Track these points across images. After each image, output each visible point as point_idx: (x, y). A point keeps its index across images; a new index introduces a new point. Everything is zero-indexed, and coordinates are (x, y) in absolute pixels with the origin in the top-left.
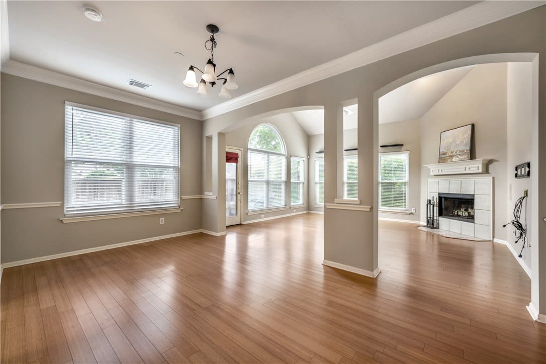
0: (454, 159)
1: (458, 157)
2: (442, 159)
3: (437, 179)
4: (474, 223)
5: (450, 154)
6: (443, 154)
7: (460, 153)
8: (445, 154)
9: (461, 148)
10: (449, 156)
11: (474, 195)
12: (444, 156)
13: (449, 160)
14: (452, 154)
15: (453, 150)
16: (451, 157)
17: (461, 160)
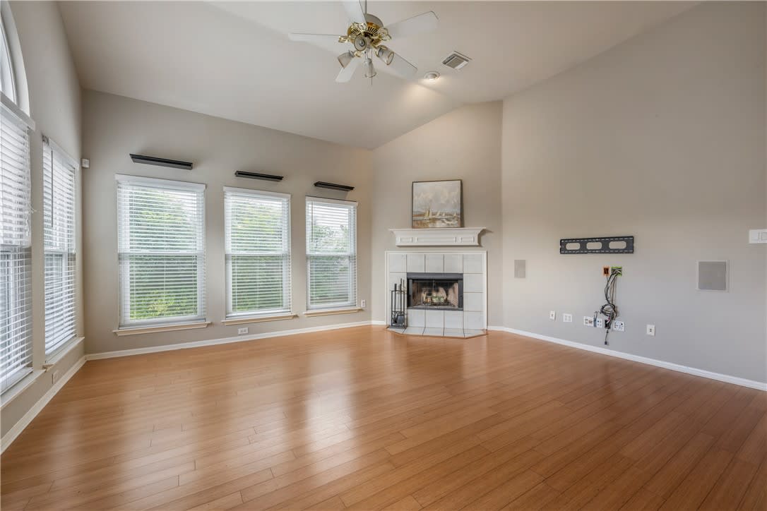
0: (438, 224)
1: (443, 222)
2: (418, 221)
3: (403, 253)
4: (463, 310)
5: (431, 216)
6: (420, 215)
7: (446, 217)
8: (422, 215)
9: (448, 210)
10: (430, 219)
11: (462, 274)
12: (421, 218)
13: (430, 225)
14: (434, 217)
15: (435, 211)
16: (434, 220)
17: (449, 226)
